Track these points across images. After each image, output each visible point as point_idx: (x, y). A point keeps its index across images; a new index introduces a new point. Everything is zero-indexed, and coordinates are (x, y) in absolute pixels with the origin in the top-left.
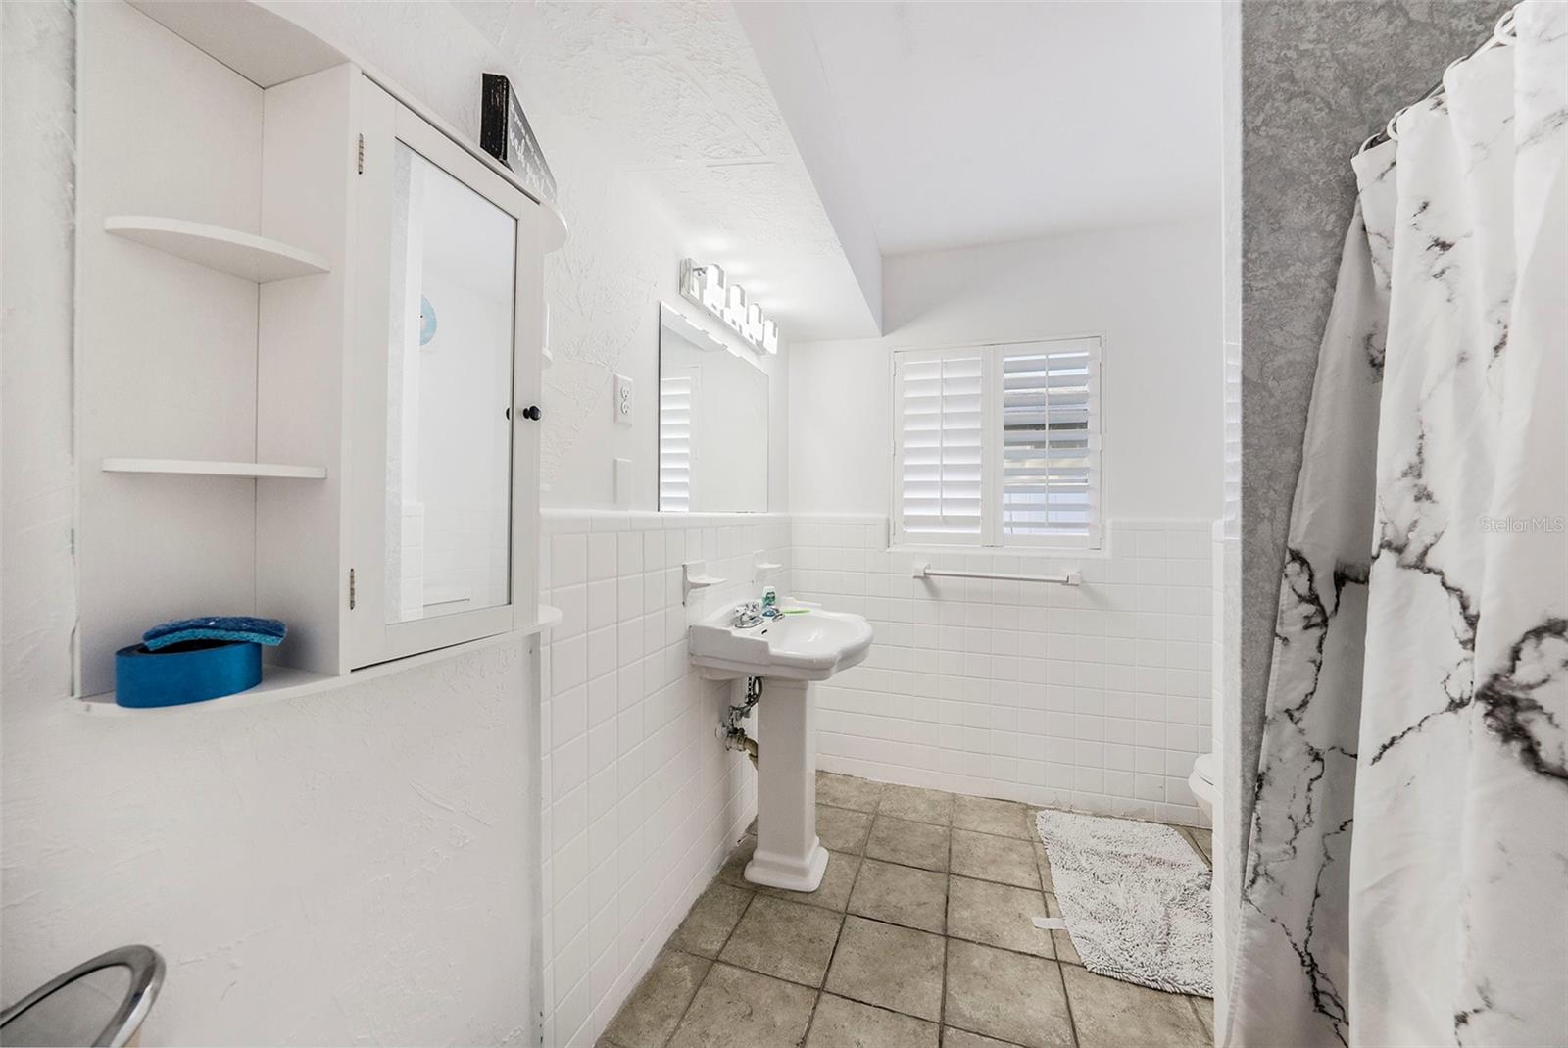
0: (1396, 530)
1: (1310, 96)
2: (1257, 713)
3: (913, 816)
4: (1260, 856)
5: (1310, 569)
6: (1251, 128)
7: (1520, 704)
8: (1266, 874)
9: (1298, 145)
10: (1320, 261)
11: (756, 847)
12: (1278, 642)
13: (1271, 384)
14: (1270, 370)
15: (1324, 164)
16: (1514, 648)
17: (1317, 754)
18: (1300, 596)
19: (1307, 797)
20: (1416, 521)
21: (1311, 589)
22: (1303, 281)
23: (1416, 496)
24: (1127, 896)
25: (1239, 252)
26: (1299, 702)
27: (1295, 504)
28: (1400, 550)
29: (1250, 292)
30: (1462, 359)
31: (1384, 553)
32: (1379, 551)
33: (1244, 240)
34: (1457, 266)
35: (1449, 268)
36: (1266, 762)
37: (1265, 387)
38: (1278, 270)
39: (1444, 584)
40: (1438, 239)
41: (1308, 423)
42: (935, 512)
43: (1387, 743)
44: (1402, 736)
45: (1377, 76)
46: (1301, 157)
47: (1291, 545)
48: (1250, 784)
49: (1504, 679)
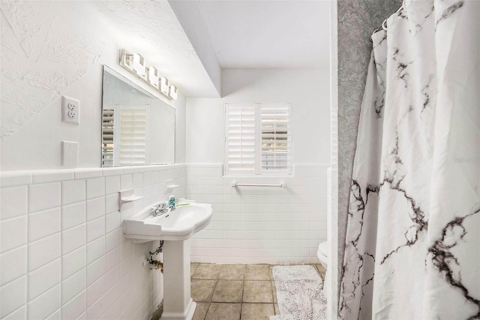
0: (390, 174)
1: (358, 14)
2: (343, 243)
3: (231, 278)
4: (344, 298)
5: (359, 188)
6: (340, 22)
7: (446, 255)
8: (346, 305)
9: (354, 30)
10: (361, 73)
11: (163, 312)
12: (349, 215)
13: (347, 117)
14: (347, 112)
15: (362, 38)
16: (443, 230)
17: (361, 257)
18: (356, 198)
19: (358, 274)
20: (396, 171)
21: (360, 195)
22: (356, 80)
23: (396, 161)
24: (300, 298)
25: (337, 67)
26: (356, 238)
27: (355, 163)
28: (391, 182)
29: (340, 82)
30: (411, 109)
31: (386, 183)
32: (384, 182)
33: (338, 62)
34: (408, 74)
35: (406, 75)
36: (346, 262)
37: (345, 118)
38: (349, 75)
39: (405, 196)
40: (402, 64)
41: (358, 133)
42: (239, 162)
43: (386, 256)
44: (391, 254)
45: (376, 11)
46: (355, 35)
47: (354, 178)
48: (341, 270)
49: (440, 243)
